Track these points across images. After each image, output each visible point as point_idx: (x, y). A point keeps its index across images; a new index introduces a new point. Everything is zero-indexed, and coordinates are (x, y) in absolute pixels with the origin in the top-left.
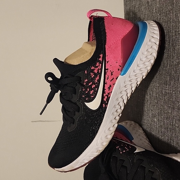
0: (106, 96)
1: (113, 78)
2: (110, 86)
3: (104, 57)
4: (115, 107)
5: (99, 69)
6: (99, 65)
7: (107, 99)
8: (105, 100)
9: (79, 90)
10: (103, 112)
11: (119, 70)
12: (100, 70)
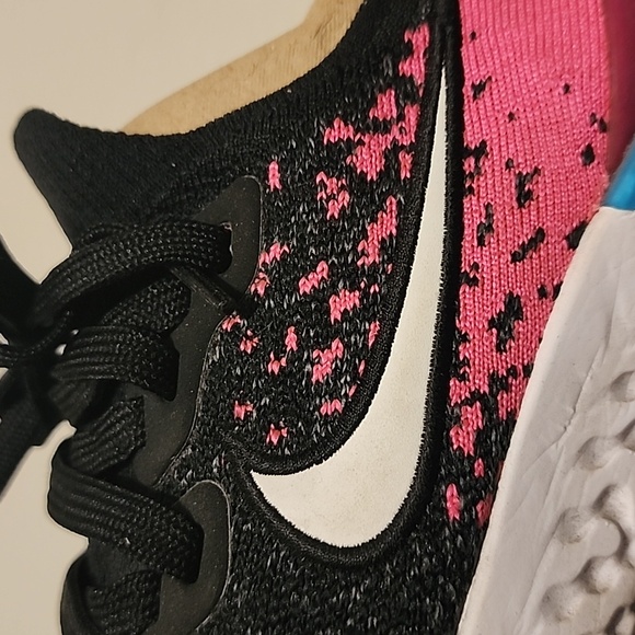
0: (469, 402)
1: (540, 234)
2: (513, 307)
3: (443, 49)
4: (564, 527)
5: (396, 148)
6: (401, 117)
7: (481, 436)
8: (462, 439)
9: (202, 356)
10: (446, 571)
11: (589, 154)
12: (406, 160)
